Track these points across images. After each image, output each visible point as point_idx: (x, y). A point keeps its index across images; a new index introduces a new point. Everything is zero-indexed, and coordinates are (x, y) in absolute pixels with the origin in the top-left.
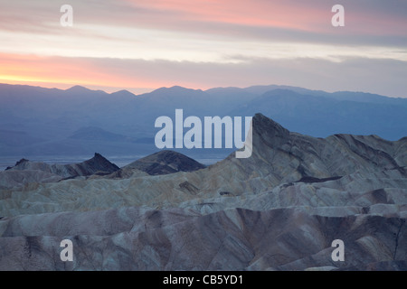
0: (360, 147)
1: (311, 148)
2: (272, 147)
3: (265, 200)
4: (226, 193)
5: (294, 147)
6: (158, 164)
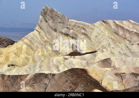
0: (120, 29)
1: (83, 31)
2: (55, 30)
3: (30, 68)
5: (72, 31)
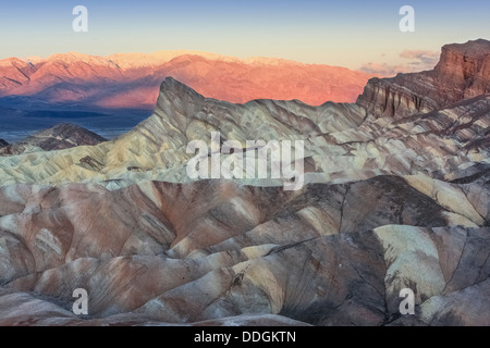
0: (282, 112)
1: (228, 115)
2: (185, 115)
3: (180, 173)
4: (135, 168)
5: (210, 115)
6: (53, 140)
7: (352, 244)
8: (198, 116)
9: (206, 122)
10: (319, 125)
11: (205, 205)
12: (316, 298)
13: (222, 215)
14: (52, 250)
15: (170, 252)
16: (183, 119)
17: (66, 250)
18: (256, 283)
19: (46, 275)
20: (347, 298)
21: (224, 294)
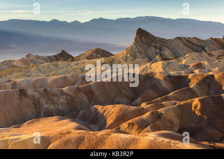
0: (189, 43)
1: (165, 44)
2: (146, 44)
3: (143, 69)
5: (158, 44)
6: (92, 55)
7: (211, 101)
8: (152, 44)
9: (155, 47)
10: (206, 48)
11: (150, 83)
12: (194, 125)
13: (156, 87)
14: (85, 102)
15: (134, 103)
16: (146, 46)
17: (90, 102)
18: (168, 118)
19: (81, 112)
20: (208, 125)
21: (153, 122)
